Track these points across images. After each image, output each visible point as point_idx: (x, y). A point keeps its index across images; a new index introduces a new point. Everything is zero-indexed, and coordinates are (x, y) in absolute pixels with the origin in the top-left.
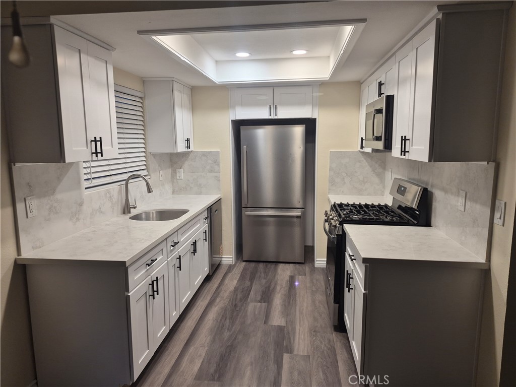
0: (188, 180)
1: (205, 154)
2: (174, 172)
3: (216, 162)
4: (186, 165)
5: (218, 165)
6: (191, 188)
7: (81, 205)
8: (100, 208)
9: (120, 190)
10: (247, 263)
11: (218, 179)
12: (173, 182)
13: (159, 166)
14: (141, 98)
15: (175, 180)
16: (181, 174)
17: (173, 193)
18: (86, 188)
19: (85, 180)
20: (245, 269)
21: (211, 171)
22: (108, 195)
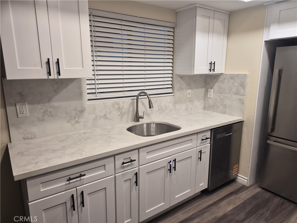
0: (216, 100)
1: (232, 77)
2: (207, 91)
3: (243, 85)
4: (216, 86)
5: (244, 88)
6: (218, 106)
7: (82, 112)
8: (105, 115)
9: (132, 103)
10: (263, 191)
11: (242, 102)
12: (205, 99)
13: (187, 85)
14: (173, 28)
15: (206, 98)
16: (212, 93)
17: (204, 108)
18: (88, 100)
19: (88, 93)
20: (254, 197)
21: (237, 93)
22: (116, 106)
